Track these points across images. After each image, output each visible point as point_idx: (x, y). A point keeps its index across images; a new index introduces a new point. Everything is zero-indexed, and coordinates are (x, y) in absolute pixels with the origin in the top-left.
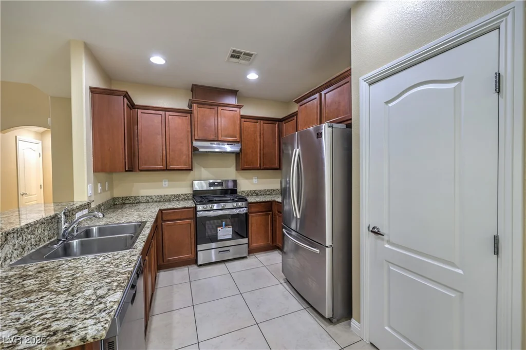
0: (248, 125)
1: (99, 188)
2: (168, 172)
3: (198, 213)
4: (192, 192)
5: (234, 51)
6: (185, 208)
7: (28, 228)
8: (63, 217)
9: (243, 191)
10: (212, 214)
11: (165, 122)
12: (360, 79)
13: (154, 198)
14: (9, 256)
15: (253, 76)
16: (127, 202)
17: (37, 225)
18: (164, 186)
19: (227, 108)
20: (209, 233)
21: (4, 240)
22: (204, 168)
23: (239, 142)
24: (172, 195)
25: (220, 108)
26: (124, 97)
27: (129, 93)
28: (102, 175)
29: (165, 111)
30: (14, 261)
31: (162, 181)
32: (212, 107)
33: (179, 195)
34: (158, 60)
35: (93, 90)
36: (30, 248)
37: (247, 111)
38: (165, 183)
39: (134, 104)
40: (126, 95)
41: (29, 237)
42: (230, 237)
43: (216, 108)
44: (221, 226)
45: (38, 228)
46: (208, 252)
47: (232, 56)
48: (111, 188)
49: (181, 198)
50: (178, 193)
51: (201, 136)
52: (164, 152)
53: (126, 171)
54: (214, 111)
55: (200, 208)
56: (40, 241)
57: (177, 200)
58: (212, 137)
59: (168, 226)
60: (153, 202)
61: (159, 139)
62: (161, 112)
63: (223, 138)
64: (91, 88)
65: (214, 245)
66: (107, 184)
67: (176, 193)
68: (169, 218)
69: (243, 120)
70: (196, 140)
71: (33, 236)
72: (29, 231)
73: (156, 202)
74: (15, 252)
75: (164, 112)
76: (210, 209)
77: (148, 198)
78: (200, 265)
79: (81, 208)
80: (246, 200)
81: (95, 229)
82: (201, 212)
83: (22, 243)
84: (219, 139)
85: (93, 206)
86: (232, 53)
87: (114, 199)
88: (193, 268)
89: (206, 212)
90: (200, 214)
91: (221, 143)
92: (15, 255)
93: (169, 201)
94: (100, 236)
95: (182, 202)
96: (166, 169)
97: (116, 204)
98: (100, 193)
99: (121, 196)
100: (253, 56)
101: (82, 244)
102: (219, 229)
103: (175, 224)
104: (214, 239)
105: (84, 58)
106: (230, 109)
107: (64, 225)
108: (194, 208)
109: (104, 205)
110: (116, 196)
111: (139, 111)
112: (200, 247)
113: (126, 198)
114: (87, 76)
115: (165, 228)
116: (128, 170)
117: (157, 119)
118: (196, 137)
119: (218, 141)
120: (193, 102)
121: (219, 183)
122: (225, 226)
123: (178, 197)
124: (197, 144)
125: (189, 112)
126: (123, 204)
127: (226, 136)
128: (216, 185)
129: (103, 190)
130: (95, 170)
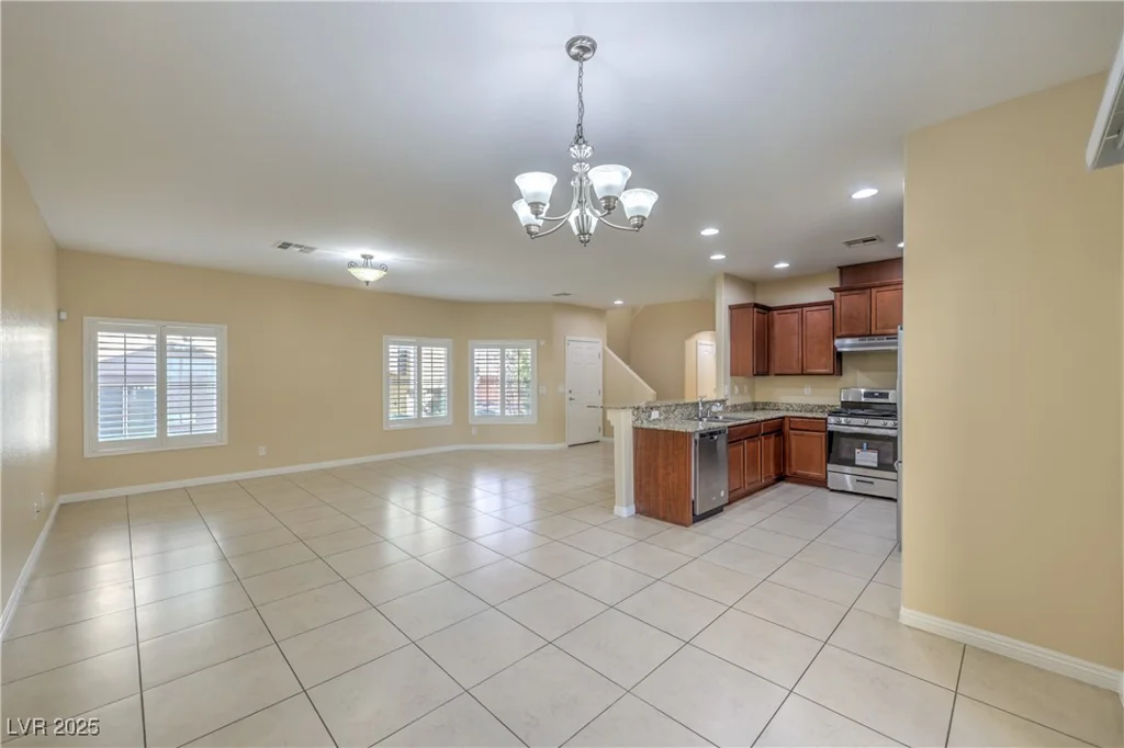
1: (737, 389)
2: (806, 377)
3: (828, 426)
4: (839, 403)
5: (847, 242)
6: (814, 418)
8: (700, 403)
10: (846, 429)
11: (802, 321)
13: (794, 406)
14: (677, 416)
16: (767, 407)
17: (689, 406)
18: (806, 393)
19: (886, 288)
20: (844, 455)
21: (676, 407)
24: (815, 405)
25: (874, 291)
26: (754, 307)
27: (759, 301)
28: (740, 379)
29: (802, 308)
31: (803, 388)
32: (862, 291)
33: (824, 406)
35: (731, 308)
38: (808, 390)
39: (769, 308)
40: (756, 305)
41: (685, 410)
42: (875, 465)
43: (868, 291)
44: (861, 448)
46: (843, 477)
48: (752, 391)
49: (826, 409)
51: (843, 333)
52: (800, 355)
53: (754, 375)
54: (866, 296)
55: (832, 420)
56: (690, 415)
57: (821, 411)
58: (862, 331)
59: (794, 434)
60: (792, 409)
61: (796, 340)
62: (797, 310)
63: (879, 332)
64: (730, 306)
65: (847, 469)
66: (746, 387)
67: (820, 404)
68: (795, 427)
70: (838, 337)
71: (687, 411)
72: (686, 407)
73: (796, 410)
74: (680, 415)
75: (801, 310)
76: (845, 423)
77: (788, 406)
78: (832, 491)
79: (716, 402)
82: (832, 425)
83: (682, 412)
84: (872, 334)
85: (728, 403)
87: (755, 403)
88: (822, 492)
89: (840, 426)
90: (830, 428)
91: (876, 338)
93: (811, 411)
96: (802, 374)
98: (738, 394)
99: (762, 401)
102: (857, 450)
103: (803, 435)
104: (851, 462)
106: (892, 288)
107: (701, 408)
108: (826, 419)
109: (741, 405)
110: (757, 400)
111: (775, 312)
112: (830, 467)
113: (766, 404)
114: (726, 297)
115: (793, 437)
116: (758, 374)
117: (794, 318)
118: (839, 334)
119: (870, 335)
120: (834, 290)
121: (880, 394)
122: (868, 449)
123: (822, 408)
124: (837, 342)
125: (831, 303)
126: (763, 409)
127: (883, 328)
128: (877, 397)
129: (741, 392)
130: (732, 375)
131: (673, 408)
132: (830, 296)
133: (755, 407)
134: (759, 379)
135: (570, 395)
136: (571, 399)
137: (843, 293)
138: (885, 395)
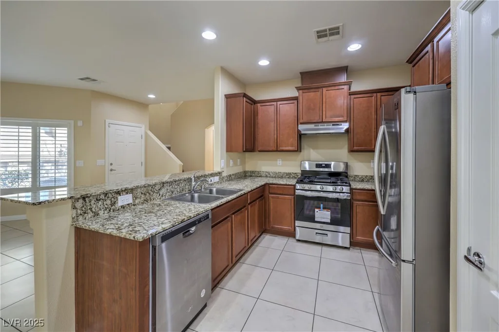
0: (359, 101)
1: (231, 162)
2: (279, 153)
3: (296, 191)
4: (300, 172)
5: (318, 32)
6: (286, 185)
7: (175, 182)
8: (193, 179)
9: (356, 176)
10: (309, 194)
11: (277, 111)
12: (458, 8)
13: (271, 174)
14: (165, 195)
15: (354, 47)
16: (253, 175)
17: (181, 181)
18: (278, 164)
19: (333, 88)
20: (307, 212)
21: (162, 185)
22: (313, 149)
23: (346, 121)
24: (284, 173)
25: (324, 89)
26: (243, 97)
27: (247, 93)
28: (234, 154)
29: (277, 101)
30: (167, 197)
31: (277, 161)
32: (317, 90)
33: (290, 174)
34: (264, 62)
35: (228, 97)
36: (177, 193)
37: (358, 86)
38: (279, 162)
39: (255, 100)
40: (245, 95)
41: (176, 187)
42: (329, 221)
43: (320, 90)
44: (319, 208)
45: (182, 183)
46: (302, 229)
47: (319, 37)
48: (243, 163)
49: (291, 176)
50: (290, 172)
51: (305, 120)
52: (276, 136)
53: (244, 151)
54: (319, 94)
55: (298, 186)
56: (183, 190)
57: (289, 178)
58: (317, 119)
59: (273, 198)
60: (270, 177)
61: (272, 125)
62: (273, 103)
63: (328, 120)
64: (225, 95)
66: (239, 160)
67: (287, 172)
68: (273, 192)
69: (353, 97)
70: (301, 123)
71: (178, 187)
72: (176, 184)
73: (272, 177)
74: (168, 193)
75: (276, 103)
76: (308, 189)
77: (267, 174)
78: (299, 241)
79: (212, 175)
80: (350, 186)
81: (214, 190)
82: (299, 191)
83: (172, 190)
84: (324, 121)
85: (224, 174)
86: (316, 35)
87: (245, 172)
88: (292, 241)
89: (304, 191)
90: (298, 192)
91: (325, 124)
92: (167, 195)
93: (282, 177)
94: (217, 194)
95: (291, 180)
96: (277, 151)
97: (246, 176)
98: (232, 167)
99: (250, 170)
100: (341, 28)
101: (199, 197)
102: (316, 210)
103: (278, 198)
104: (312, 219)
105: (220, 77)
106: (336, 88)
107: (193, 183)
108: (295, 186)
109: (235, 175)
110: (247, 170)
111: (259, 104)
112: (298, 223)
113: (253, 172)
114: (223, 88)
115: (271, 199)
116: (247, 151)
117: (271, 109)
118: (301, 121)
119: (322, 122)
120: (298, 89)
121: (326, 165)
122: (324, 208)
123: (289, 175)
124: (301, 127)
125: (296, 99)
126: (251, 176)
127: (331, 117)
128: (324, 167)
129: (235, 164)
130: (227, 151)
131: (157, 187)
132: (295, 94)
133: (245, 175)
134: (247, 154)
135: (111, 167)
136: (111, 170)
137: (304, 91)
138: (328, 166)
